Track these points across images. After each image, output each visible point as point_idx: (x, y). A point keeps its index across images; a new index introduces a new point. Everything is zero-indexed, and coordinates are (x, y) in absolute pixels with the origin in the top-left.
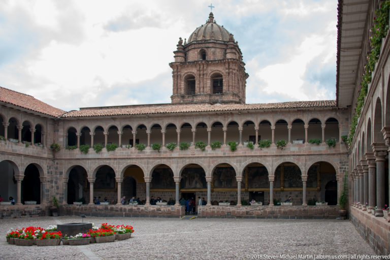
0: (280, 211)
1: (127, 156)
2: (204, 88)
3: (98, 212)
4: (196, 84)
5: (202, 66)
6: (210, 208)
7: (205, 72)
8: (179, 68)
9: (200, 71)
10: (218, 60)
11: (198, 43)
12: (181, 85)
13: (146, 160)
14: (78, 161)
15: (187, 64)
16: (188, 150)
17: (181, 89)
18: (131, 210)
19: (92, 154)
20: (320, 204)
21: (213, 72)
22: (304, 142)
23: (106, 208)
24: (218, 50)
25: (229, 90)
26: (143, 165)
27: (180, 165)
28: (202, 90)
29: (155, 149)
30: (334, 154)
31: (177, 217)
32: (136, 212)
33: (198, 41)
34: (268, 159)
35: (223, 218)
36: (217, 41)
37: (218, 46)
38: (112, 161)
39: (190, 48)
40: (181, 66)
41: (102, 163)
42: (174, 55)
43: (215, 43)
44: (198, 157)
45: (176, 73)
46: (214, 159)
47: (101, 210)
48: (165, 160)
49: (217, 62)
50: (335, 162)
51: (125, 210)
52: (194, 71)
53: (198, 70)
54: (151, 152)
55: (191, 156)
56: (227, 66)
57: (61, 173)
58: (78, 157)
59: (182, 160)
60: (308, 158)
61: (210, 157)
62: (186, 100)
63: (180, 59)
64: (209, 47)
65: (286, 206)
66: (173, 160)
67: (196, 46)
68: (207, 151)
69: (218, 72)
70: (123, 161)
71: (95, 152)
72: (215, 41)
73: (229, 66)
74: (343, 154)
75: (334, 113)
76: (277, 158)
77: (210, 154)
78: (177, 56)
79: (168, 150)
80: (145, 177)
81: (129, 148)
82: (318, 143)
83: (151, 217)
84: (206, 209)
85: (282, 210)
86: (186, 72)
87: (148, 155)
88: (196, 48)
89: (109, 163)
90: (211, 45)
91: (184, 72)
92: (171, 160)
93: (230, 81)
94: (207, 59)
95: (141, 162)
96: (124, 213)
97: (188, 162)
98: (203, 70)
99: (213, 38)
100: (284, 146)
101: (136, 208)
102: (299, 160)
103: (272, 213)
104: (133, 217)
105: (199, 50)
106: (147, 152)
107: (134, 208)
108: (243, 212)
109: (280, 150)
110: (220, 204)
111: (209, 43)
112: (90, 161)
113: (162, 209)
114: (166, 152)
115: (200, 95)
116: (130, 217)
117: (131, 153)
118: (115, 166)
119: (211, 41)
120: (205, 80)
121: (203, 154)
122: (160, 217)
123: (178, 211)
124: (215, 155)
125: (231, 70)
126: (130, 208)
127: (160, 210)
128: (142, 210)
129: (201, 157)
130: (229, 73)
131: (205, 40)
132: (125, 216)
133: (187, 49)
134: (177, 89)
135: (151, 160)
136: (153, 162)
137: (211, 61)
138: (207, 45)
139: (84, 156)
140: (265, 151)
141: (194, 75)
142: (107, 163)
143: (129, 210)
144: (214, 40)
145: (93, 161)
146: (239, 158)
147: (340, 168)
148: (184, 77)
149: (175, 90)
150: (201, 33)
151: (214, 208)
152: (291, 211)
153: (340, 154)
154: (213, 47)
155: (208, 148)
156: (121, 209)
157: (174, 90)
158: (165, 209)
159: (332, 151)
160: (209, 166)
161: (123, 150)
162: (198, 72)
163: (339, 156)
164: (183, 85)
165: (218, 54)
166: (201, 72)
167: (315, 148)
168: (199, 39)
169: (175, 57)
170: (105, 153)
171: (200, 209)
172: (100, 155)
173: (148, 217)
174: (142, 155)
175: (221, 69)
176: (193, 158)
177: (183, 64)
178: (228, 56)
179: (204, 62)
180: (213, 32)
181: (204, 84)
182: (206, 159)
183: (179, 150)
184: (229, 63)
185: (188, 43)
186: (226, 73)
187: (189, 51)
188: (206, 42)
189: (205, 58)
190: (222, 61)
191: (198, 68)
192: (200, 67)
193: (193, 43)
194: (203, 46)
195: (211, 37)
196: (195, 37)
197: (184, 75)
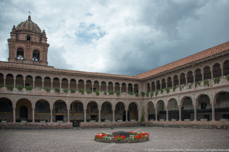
0: (118, 124)
1: (39, 94)
2: (29, 56)
3: (21, 127)
4: (24, 53)
5: (28, 44)
6: (87, 124)
7: (30, 48)
8: (15, 42)
9: (27, 46)
11: (26, 31)
13: (51, 97)
14: (5, 95)
15: (20, 41)
16: (75, 93)
18: (43, 125)
19: (15, 91)
20: (133, 120)
21: (34, 48)
22: (126, 93)
23: (26, 125)
24: (37, 37)
25: (44, 60)
26: (50, 100)
27: (70, 101)
28: (28, 57)
29: (56, 91)
30: (138, 99)
31: (70, 128)
32: (46, 126)
33: (26, 30)
34: (113, 100)
35: (93, 128)
37: (37, 35)
38: (29, 96)
39: (20, 32)
41: (22, 97)
43: (36, 33)
44: (81, 97)
45: (12, 45)
47: (23, 126)
48: (62, 98)
50: (138, 103)
51: (39, 125)
52: (23, 46)
53: (26, 46)
54: (54, 93)
56: (43, 47)
58: (5, 92)
59: (72, 98)
60: (128, 100)
61: (86, 98)
62: (18, 61)
63: (14, 38)
64: (32, 35)
65: (120, 122)
67: (25, 32)
69: (37, 49)
70: (37, 97)
74: (141, 99)
75: (137, 82)
76: (117, 100)
77: (86, 96)
78: (13, 36)
79: (64, 92)
80: (50, 106)
81: (40, 90)
82: (132, 94)
83: (55, 129)
85: (119, 123)
86: (18, 45)
87: (52, 95)
88: (25, 34)
90: (34, 34)
91: (17, 45)
92: (66, 98)
93: (45, 55)
94: (31, 41)
95: (48, 98)
96: (38, 127)
97: (75, 99)
98: (29, 47)
100: (119, 94)
101: (45, 124)
102: (125, 101)
103: (115, 125)
104: (44, 129)
105: (27, 35)
106: (51, 93)
107: (44, 124)
108: (103, 125)
109: (118, 96)
110: (91, 121)
111: (33, 32)
112: (14, 96)
113: (61, 125)
114: (63, 93)
115: (27, 60)
116: (42, 129)
117: (42, 92)
118: (32, 99)
119: (34, 32)
120: (30, 52)
121: (83, 96)
122: (60, 129)
123: (70, 125)
124: (88, 97)
125: (45, 49)
126: (42, 124)
127: (60, 125)
128: (50, 125)
129: (82, 97)
130: (44, 51)
131: (30, 30)
132: (39, 129)
133: (18, 33)
134: (13, 54)
135: (54, 98)
136: (55, 99)
137: (34, 42)
138: (31, 33)
139: (10, 92)
140: (111, 96)
141: (23, 48)
142: (26, 97)
143: (41, 125)
145: (16, 95)
146: (100, 99)
147: (140, 105)
150: (27, 26)
151: (89, 123)
152: (123, 124)
153: (140, 99)
155: (85, 93)
156: (36, 125)
158: (63, 124)
159: (137, 98)
160: (86, 102)
161: (37, 90)
162: (26, 47)
163: (140, 100)
164: (16, 52)
165: (37, 39)
166: (28, 47)
167: (131, 96)
168: (26, 29)
169: (11, 36)
170: (25, 91)
172: (21, 92)
173: (53, 129)
174: (49, 94)
175: (39, 48)
176: (78, 97)
177: (17, 41)
178: (43, 42)
179: (30, 42)
180: (34, 27)
181: (29, 54)
182: (84, 99)
183: (70, 93)
184: (44, 45)
185: (18, 29)
186: (42, 50)
187: (19, 34)
188: (30, 31)
189: (30, 40)
190: (40, 44)
191: (26, 45)
192: (27, 45)
193: (23, 30)
194: (29, 33)
195: (33, 29)
196: (24, 27)
197: (17, 47)
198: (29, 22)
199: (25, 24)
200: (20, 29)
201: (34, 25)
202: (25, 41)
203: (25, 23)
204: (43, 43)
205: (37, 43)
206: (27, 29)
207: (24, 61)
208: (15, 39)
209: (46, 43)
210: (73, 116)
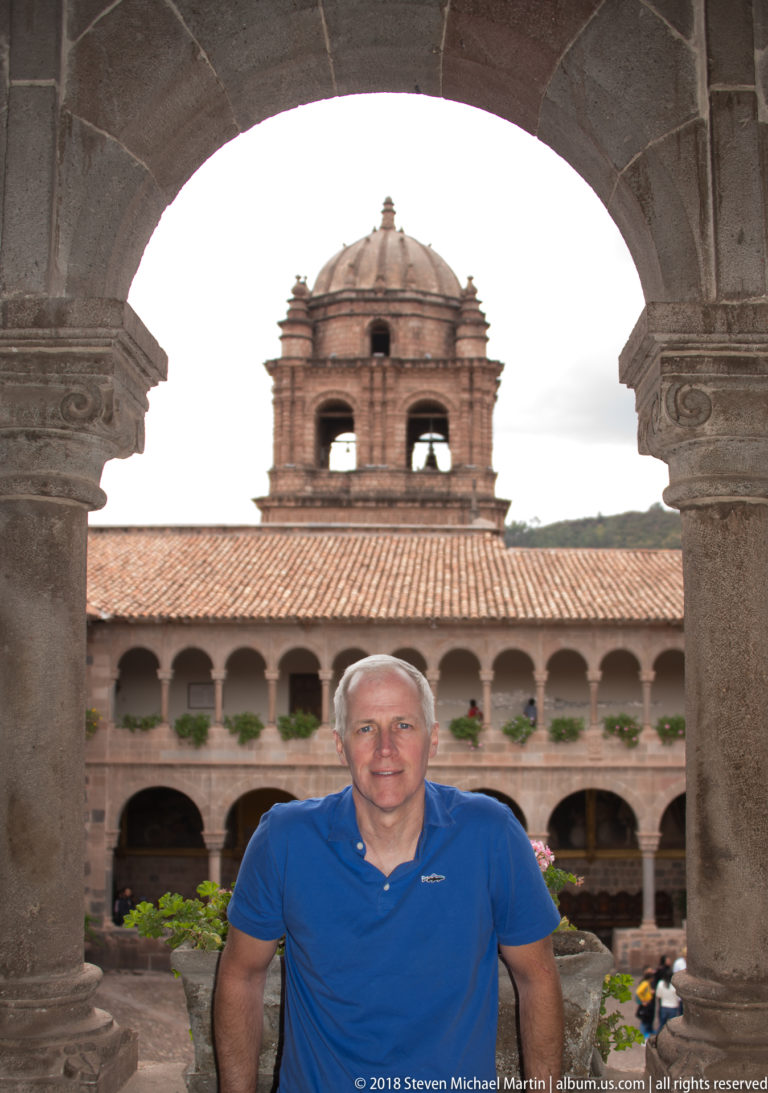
5: (378, 377)
8: (300, 376)
9: (371, 390)
10: (437, 361)
11: (363, 297)
12: (302, 435)
14: (167, 772)
15: (329, 365)
16: (580, 743)
17: (303, 445)
19: (221, 746)
21: (415, 395)
24: (430, 325)
25: (471, 461)
27: (549, 792)
28: (377, 453)
29: (459, 737)
33: (363, 291)
36: (425, 294)
37: (429, 312)
38: (300, 775)
39: (332, 311)
40: (305, 369)
41: (260, 781)
42: (280, 332)
43: (420, 302)
45: (286, 394)
46: (668, 775)
48: (498, 775)
49: (432, 365)
52: (349, 389)
53: (365, 388)
55: (588, 763)
56: (465, 381)
57: (99, 816)
58: (165, 757)
59: (556, 776)
61: (656, 769)
62: (321, 483)
63: (301, 348)
64: (400, 315)
66: (527, 775)
67: (358, 308)
68: (645, 747)
69: (432, 397)
71: (234, 740)
72: (420, 297)
73: (471, 380)
77: (653, 757)
78: (291, 337)
79: (506, 741)
84: (647, 946)
86: (321, 389)
88: (358, 315)
89: (289, 782)
90: (407, 309)
91: (318, 390)
92: (518, 777)
93: (477, 429)
94: (393, 354)
97: (577, 783)
98: (385, 389)
99: (414, 286)
105: (367, 321)
111: (401, 300)
112: (215, 775)
114: (499, 748)
115: (374, 471)
119: (408, 295)
120: (390, 422)
121: (630, 759)
124: (669, 763)
125: (478, 395)
129: (625, 769)
130: (471, 405)
131: (387, 292)
133: (319, 314)
134: (292, 447)
137: (413, 362)
138: (396, 307)
139: (189, 755)
141: (349, 401)
144: (417, 292)
145: (226, 773)
148: (314, 407)
149: (285, 449)
150: (369, 264)
154: (413, 315)
155: (649, 738)
157: (277, 447)
160: (652, 799)
162: (367, 396)
164: (309, 432)
165: (428, 338)
166: (378, 396)
168: (364, 286)
169: (283, 338)
170: (273, 747)
171: (626, 946)
172: (254, 752)
175: (441, 389)
176: (599, 770)
177: (316, 363)
178: (466, 349)
179: (387, 363)
180: (411, 266)
181: (385, 435)
182: (640, 776)
183: (545, 742)
184: (471, 371)
185: (320, 293)
186: (462, 402)
187: (327, 319)
188: (389, 296)
189: (387, 351)
190: (449, 364)
191: (366, 381)
192: (372, 379)
193: (345, 295)
194: (380, 308)
195: (406, 280)
196: (351, 277)
197: (315, 400)
198: (385, 238)
199: (360, 255)
200: (333, 289)
201: (415, 256)
202: (354, 361)
203: (360, 246)
204: (462, 360)
205: (427, 361)
206: (367, 284)
207: (355, 480)
208: (300, 359)
209: (483, 360)
210: (597, 865)
